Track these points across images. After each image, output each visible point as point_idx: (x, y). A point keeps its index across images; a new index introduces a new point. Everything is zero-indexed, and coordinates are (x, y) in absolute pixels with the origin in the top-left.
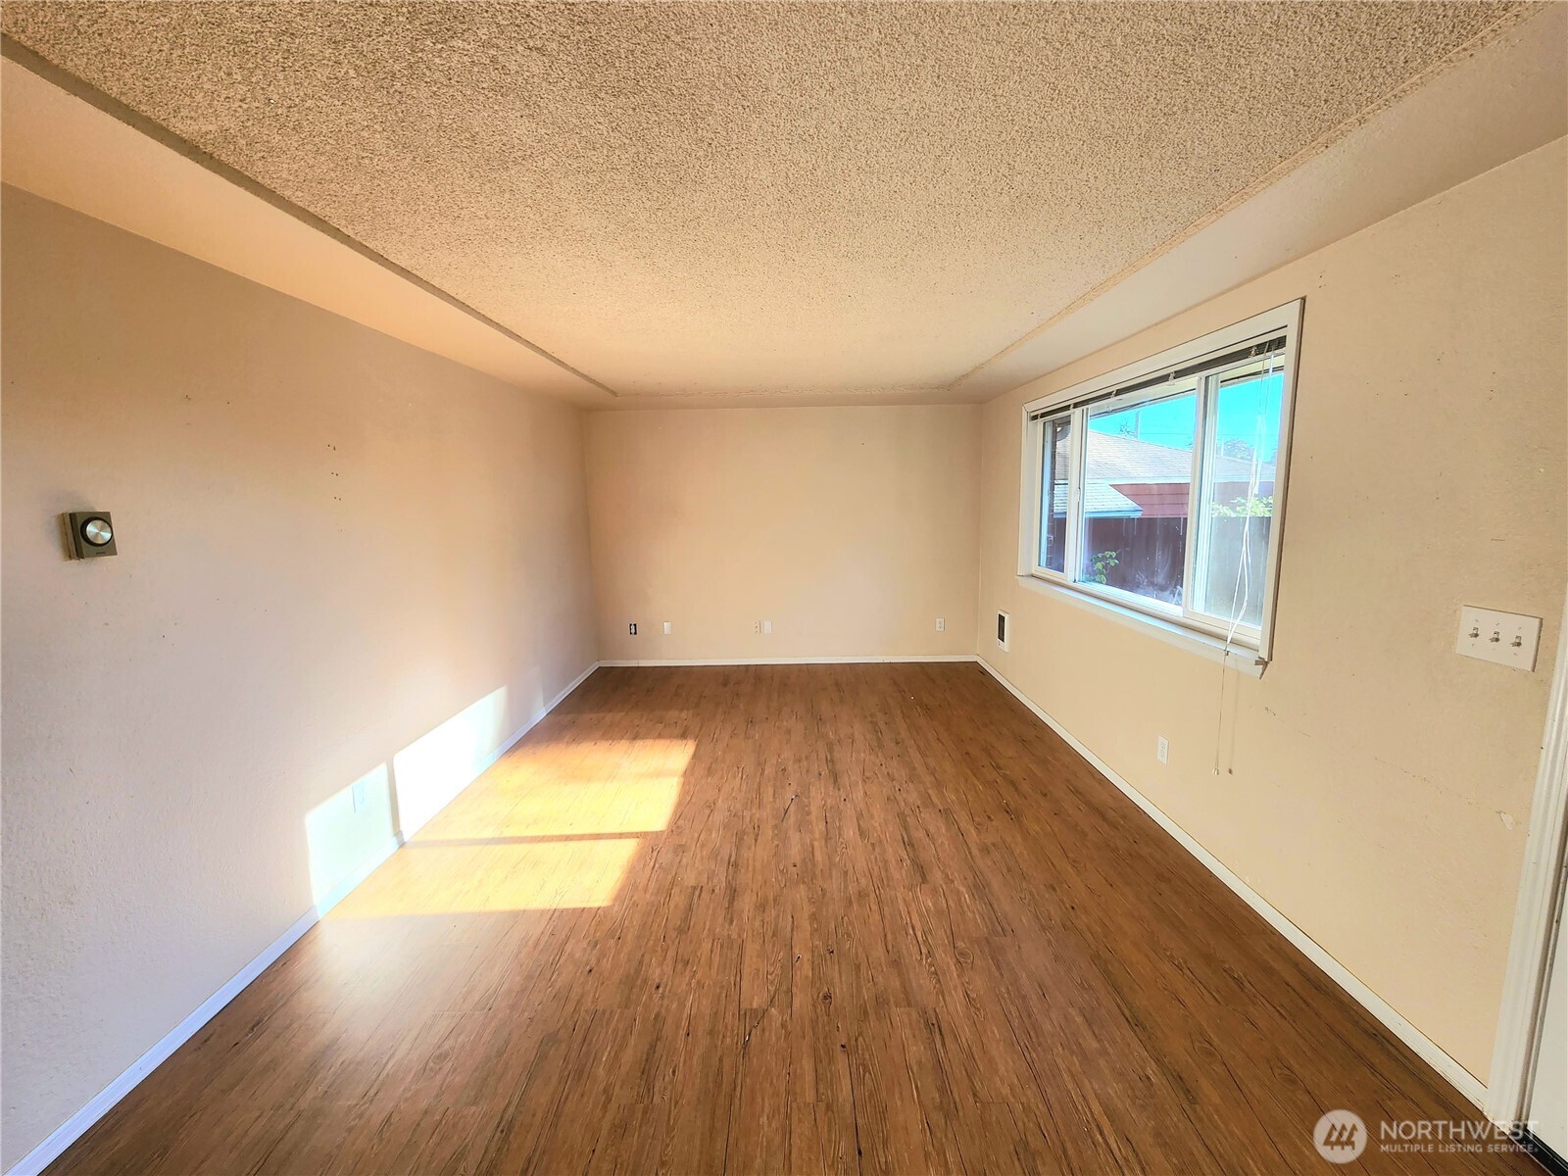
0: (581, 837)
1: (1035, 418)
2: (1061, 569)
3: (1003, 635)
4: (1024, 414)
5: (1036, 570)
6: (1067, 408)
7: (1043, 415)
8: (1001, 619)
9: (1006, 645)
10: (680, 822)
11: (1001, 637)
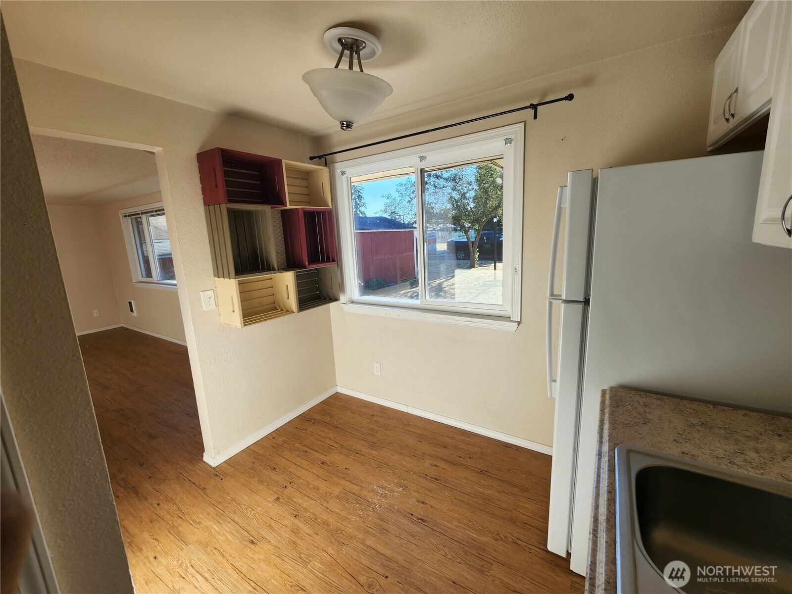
1: (126, 216)
2: (151, 277)
3: (132, 309)
4: (120, 214)
5: (141, 279)
6: (138, 214)
7: (129, 216)
8: (130, 303)
9: (135, 314)
11: (132, 311)
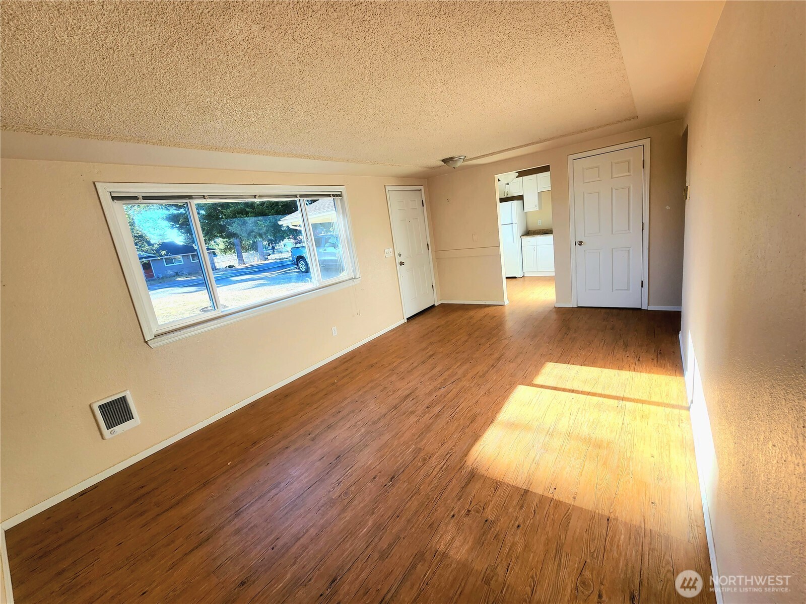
0: (564, 390)
10: (508, 387)
